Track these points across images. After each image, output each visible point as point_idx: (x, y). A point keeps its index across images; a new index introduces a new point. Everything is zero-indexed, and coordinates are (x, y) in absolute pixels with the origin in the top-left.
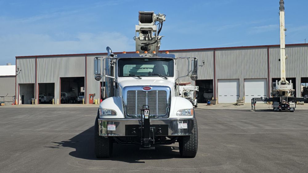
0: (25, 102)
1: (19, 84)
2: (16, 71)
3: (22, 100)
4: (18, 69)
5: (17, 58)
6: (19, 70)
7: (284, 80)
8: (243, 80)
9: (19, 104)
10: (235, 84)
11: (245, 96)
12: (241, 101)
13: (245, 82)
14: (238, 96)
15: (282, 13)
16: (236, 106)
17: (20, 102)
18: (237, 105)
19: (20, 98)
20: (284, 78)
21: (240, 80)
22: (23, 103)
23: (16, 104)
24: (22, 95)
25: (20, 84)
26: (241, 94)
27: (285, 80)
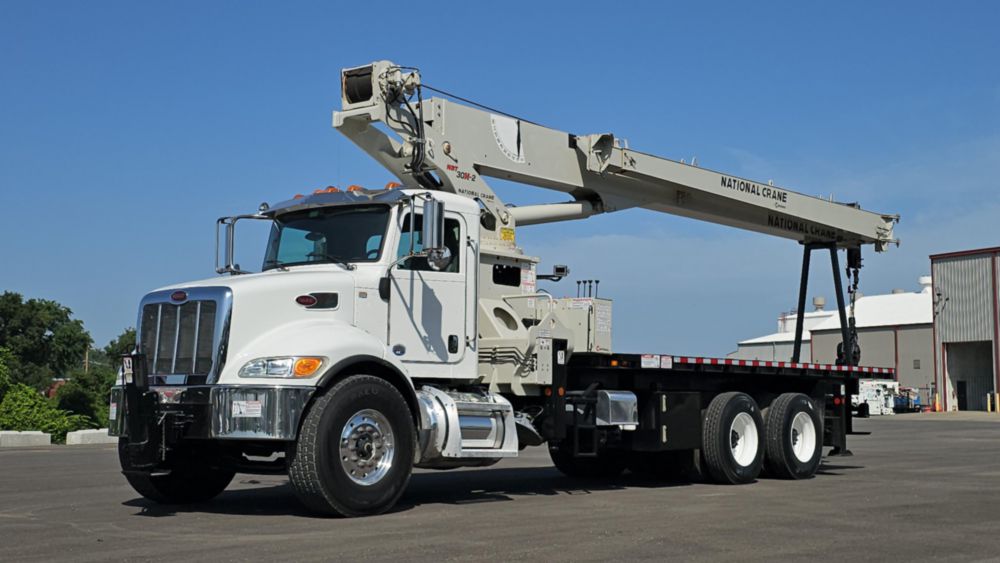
0: (969, 403)
1: (943, 344)
2: (934, 303)
3: (958, 398)
4: (939, 295)
5: (935, 259)
6: (943, 297)
9: (949, 409)
17: (952, 402)
19: (950, 388)
22: (962, 406)
23: (938, 408)
24: (959, 379)
25: (948, 344)
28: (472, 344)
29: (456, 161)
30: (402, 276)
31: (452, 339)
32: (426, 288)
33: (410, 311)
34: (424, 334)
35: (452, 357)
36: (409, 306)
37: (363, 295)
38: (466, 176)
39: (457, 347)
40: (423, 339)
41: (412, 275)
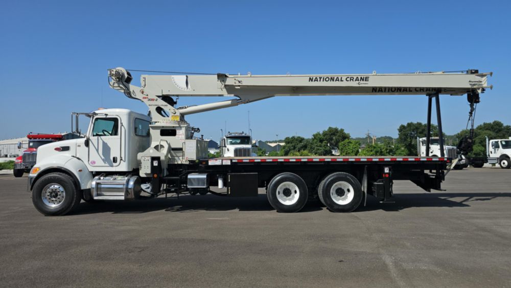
28: (123, 159)
29: (147, 95)
30: (94, 139)
31: (114, 158)
32: (103, 142)
33: (97, 150)
34: (103, 158)
35: (114, 164)
36: (97, 148)
37: (79, 146)
38: (153, 100)
39: (117, 160)
40: (103, 160)
41: (98, 138)
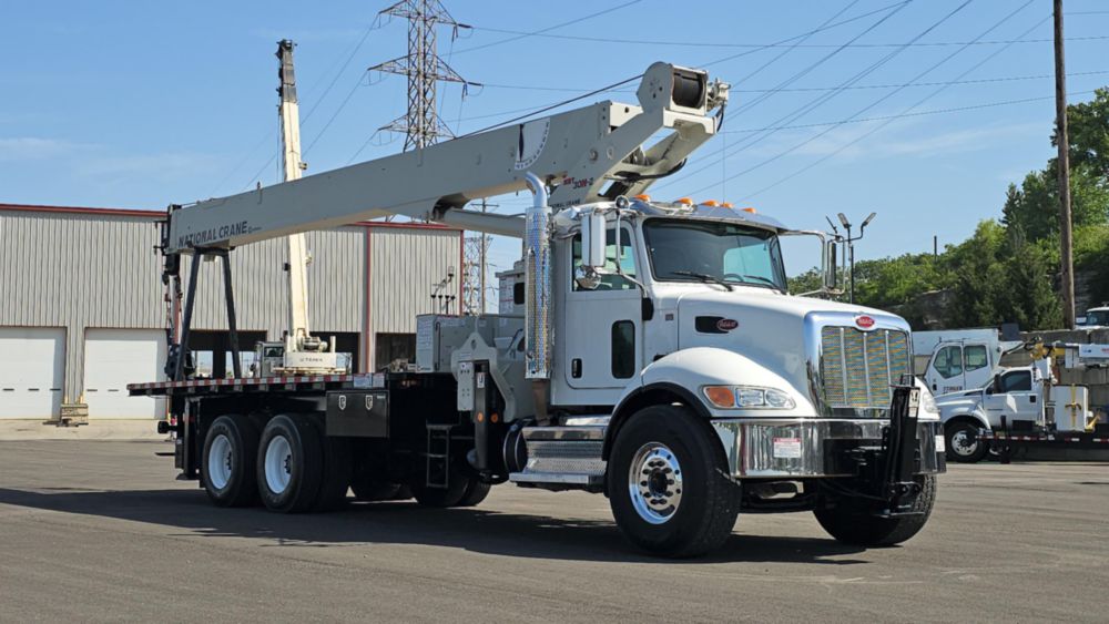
7: (305, 335)
8: (81, 333)
10: (47, 347)
11: (85, 393)
12: (81, 411)
13: (87, 342)
14: (59, 390)
15: (291, 110)
16: (64, 429)
18: (67, 426)
20: (304, 330)
21: (72, 333)
26: (69, 382)
27: (308, 336)
